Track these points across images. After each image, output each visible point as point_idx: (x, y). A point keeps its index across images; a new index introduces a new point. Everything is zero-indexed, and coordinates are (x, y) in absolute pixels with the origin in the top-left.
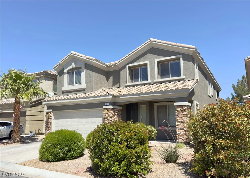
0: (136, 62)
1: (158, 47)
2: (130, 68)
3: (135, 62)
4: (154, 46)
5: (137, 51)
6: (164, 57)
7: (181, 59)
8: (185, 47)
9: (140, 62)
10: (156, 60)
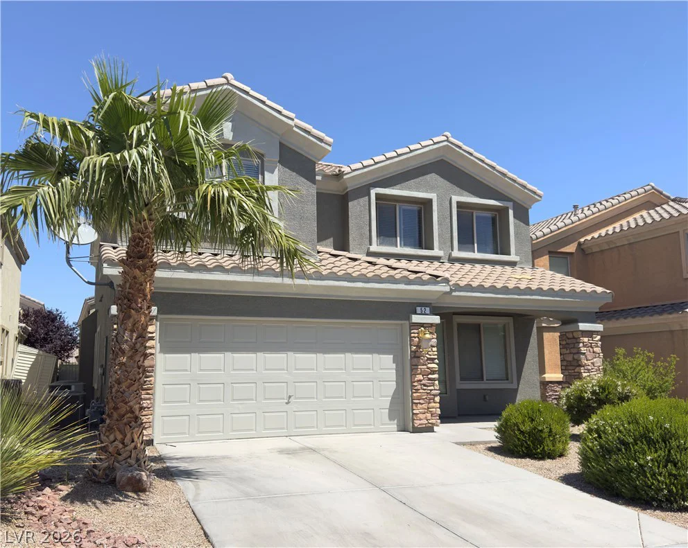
0: (398, 186)
1: (460, 164)
2: (379, 197)
3: (395, 185)
4: (449, 158)
5: (411, 155)
6: (472, 195)
7: (511, 212)
8: (525, 187)
9: (410, 189)
10: (455, 199)
